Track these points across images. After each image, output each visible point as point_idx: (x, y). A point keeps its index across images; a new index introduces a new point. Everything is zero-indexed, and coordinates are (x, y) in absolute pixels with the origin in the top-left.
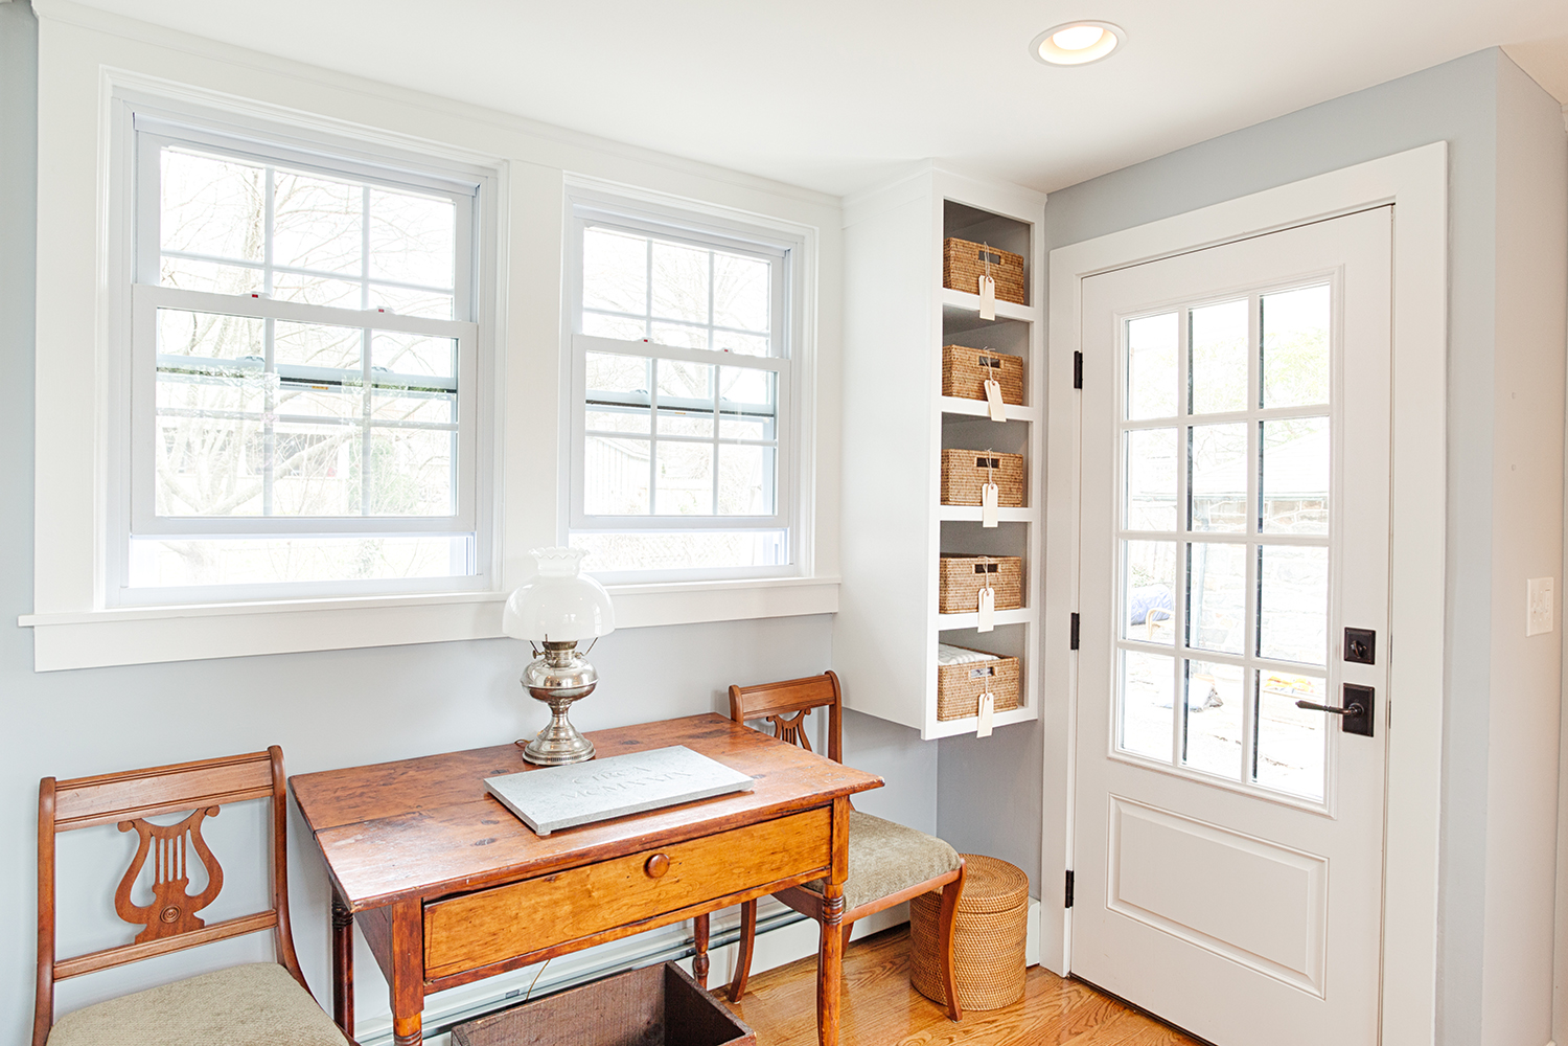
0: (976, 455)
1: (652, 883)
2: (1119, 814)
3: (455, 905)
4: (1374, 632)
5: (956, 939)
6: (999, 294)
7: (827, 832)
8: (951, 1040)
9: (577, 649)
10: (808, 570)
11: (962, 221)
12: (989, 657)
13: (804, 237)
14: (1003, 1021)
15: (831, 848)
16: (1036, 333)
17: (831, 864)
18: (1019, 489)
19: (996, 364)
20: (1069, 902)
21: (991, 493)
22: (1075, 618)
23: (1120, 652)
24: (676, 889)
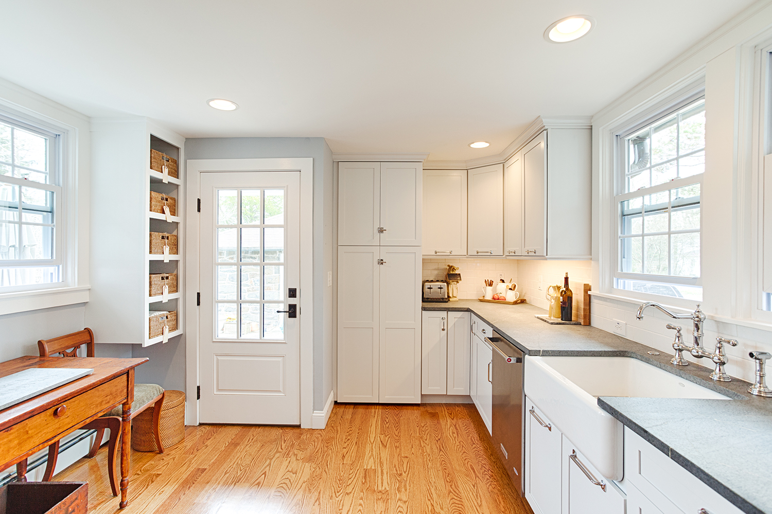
0: (161, 234)
1: (57, 420)
2: (218, 360)
4: (296, 289)
5: (161, 422)
6: (169, 174)
7: (126, 384)
8: (163, 459)
10: (73, 282)
11: (157, 143)
12: (166, 312)
13: (68, 131)
14: (180, 446)
15: (128, 390)
16: (181, 189)
17: (128, 396)
18: (175, 249)
19: (167, 200)
20: (198, 398)
21: (167, 249)
22: (199, 294)
23: (216, 304)
24: (68, 420)
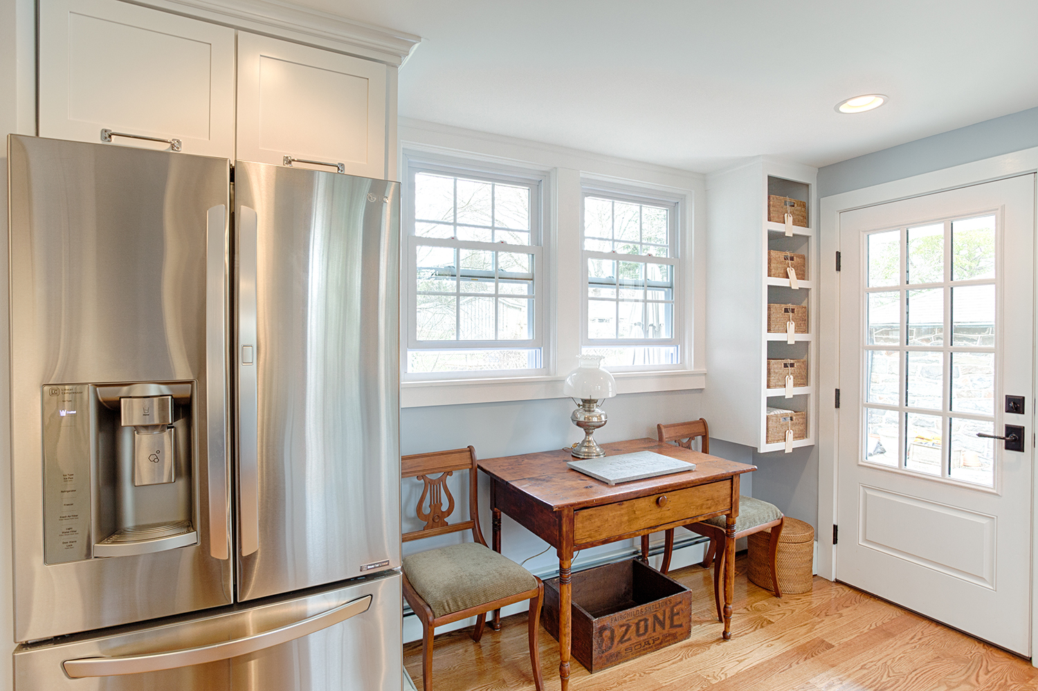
0: (784, 306)
1: (659, 510)
2: (866, 495)
3: (585, 513)
4: (1024, 398)
5: (779, 556)
6: (794, 223)
7: (729, 492)
8: (779, 606)
9: (598, 403)
10: (690, 368)
11: (778, 186)
12: (790, 412)
13: (686, 196)
14: (804, 599)
15: (731, 500)
16: (813, 242)
17: (731, 508)
18: (803, 326)
19: (792, 259)
20: (835, 542)
21: (791, 326)
22: (838, 391)
23: (865, 409)
24: (668, 513)
